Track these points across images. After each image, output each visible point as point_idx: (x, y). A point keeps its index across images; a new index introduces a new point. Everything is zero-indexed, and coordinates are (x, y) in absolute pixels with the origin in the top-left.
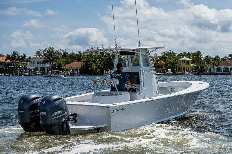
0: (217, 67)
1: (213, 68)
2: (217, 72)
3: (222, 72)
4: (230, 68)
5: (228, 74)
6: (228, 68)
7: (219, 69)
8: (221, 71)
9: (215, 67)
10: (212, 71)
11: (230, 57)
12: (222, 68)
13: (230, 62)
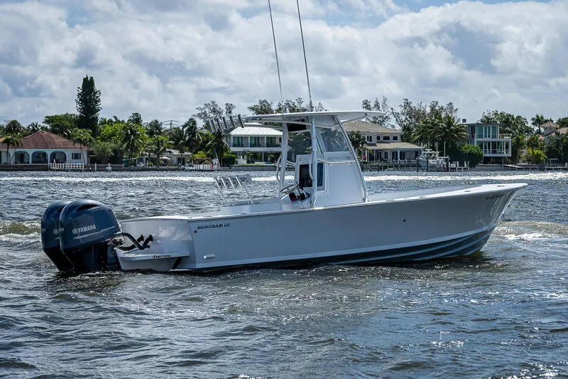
0: (17, 150)
1: (7, 152)
2: (16, 163)
3: (30, 163)
4: (49, 152)
5: (46, 169)
6: (45, 154)
7: (21, 157)
8: (26, 160)
9: (12, 151)
10: (4, 160)
11: (46, 125)
12: (30, 152)
13: (51, 137)
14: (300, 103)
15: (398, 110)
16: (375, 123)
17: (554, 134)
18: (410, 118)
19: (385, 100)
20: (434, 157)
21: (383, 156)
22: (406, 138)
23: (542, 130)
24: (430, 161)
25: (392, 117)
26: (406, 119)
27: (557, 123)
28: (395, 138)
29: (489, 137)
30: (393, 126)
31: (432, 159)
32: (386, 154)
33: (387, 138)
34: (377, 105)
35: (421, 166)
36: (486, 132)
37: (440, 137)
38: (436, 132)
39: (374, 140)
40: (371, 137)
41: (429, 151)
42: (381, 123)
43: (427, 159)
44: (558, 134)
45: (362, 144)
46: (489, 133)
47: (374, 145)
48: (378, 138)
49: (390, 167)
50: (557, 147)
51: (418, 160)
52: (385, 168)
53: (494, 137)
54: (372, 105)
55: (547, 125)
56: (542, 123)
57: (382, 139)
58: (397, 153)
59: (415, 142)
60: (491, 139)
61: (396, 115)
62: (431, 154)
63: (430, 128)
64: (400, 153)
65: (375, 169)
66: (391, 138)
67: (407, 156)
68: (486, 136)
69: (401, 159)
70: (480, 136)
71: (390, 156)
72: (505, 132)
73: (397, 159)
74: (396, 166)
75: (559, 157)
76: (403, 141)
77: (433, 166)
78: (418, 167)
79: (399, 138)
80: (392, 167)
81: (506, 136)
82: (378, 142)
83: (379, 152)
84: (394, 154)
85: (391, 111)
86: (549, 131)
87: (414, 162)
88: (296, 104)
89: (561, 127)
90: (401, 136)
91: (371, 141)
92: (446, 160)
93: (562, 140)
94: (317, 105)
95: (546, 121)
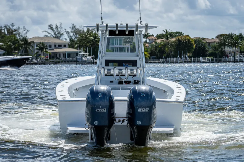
14: (13, 26)
15: (69, 30)
16: (56, 37)
17: (154, 43)
18: (76, 34)
19: (61, 24)
20: (86, 56)
21: (58, 56)
22: (71, 45)
23: (148, 41)
24: (84, 58)
25: (65, 34)
26: (73, 35)
27: (156, 37)
28: (65, 46)
29: (118, 44)
30: (66, 39)
31: (85, 57)
32: (60, 55)
33: (60, 46)
34: (57, 27)
35: (78, 62)
36: (116, 42)
37: (90, 45)
38: (88, 42)
39: (53, 47)
40: (51, 45)
41: (83, 53)
42: (58, 38)
43: (82, 57)
44: (156, 43)
45: (46, 49)
46: (118, 42)
47: (53, 50)
48: (55, 46)
49: (61, 62)
50: (156, 50)
51: (77, 58)
52: (59, 62)
53: (121, 44)
54: (54, 27)
55: (150, 38)
56: (148, 37)
57: (57, 46)
58: (66, 54)
59: (76, 48)
60: (119, 46)
61: (68, 33)
62: (84, 55)
63: (84, 40)
64: (68, 54)
65: (52, 63)
66: (63, 46)
67: (71, 55)
68: (116, 44)
69: (68, 57)
70: (113, 44)
71: (62, 56)
72: (127, 42)
73: (66, 58)
74: (65, 62)
75: (157, 55)
76: (70, 47)
77: (85, 61)
78: (76, 62)
79: (67, 46)
80: (62, 62)
81: (127, 44)
82: (55, 48)
83: (55, 54)
84: (64, 54)
85: (65, 30)
86: (151, 41)
87: (75, 59)
88: (11, 27)
89: (158, 39)
90: (69, 44)
91: (51, 47)
92: (93, 58)
93: (158, 46)
94: (23, 27)
95: (150, 36)
